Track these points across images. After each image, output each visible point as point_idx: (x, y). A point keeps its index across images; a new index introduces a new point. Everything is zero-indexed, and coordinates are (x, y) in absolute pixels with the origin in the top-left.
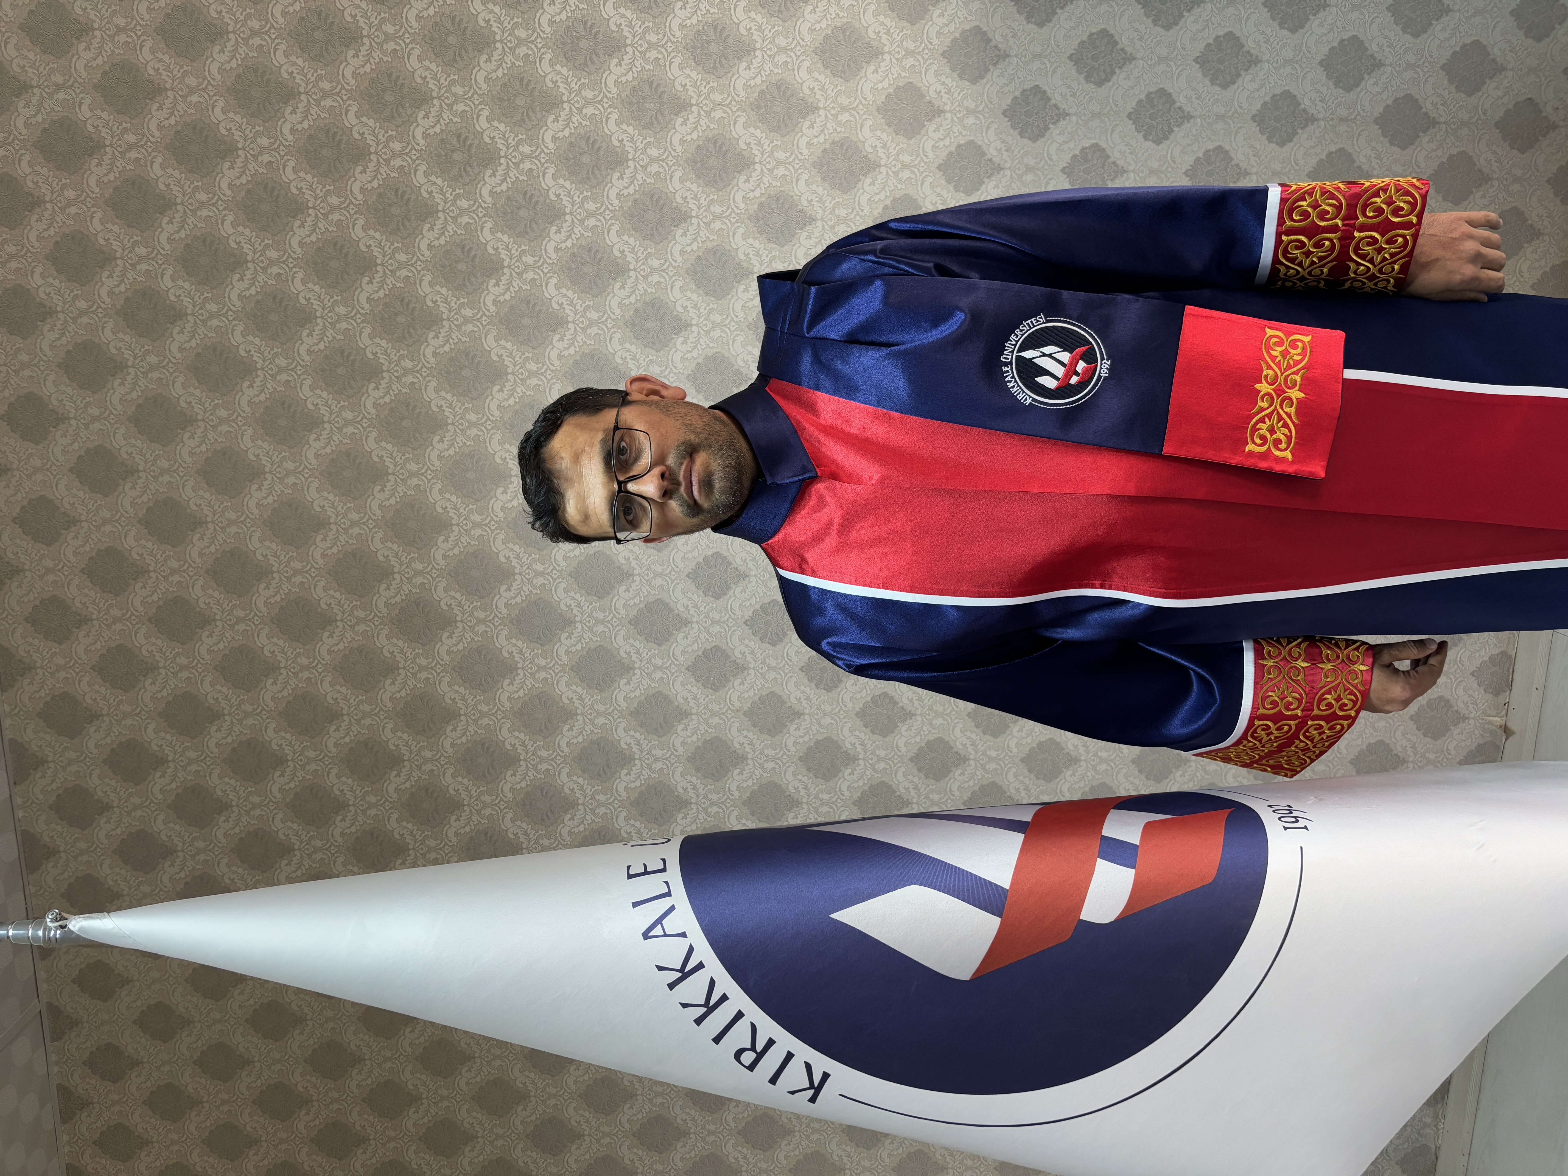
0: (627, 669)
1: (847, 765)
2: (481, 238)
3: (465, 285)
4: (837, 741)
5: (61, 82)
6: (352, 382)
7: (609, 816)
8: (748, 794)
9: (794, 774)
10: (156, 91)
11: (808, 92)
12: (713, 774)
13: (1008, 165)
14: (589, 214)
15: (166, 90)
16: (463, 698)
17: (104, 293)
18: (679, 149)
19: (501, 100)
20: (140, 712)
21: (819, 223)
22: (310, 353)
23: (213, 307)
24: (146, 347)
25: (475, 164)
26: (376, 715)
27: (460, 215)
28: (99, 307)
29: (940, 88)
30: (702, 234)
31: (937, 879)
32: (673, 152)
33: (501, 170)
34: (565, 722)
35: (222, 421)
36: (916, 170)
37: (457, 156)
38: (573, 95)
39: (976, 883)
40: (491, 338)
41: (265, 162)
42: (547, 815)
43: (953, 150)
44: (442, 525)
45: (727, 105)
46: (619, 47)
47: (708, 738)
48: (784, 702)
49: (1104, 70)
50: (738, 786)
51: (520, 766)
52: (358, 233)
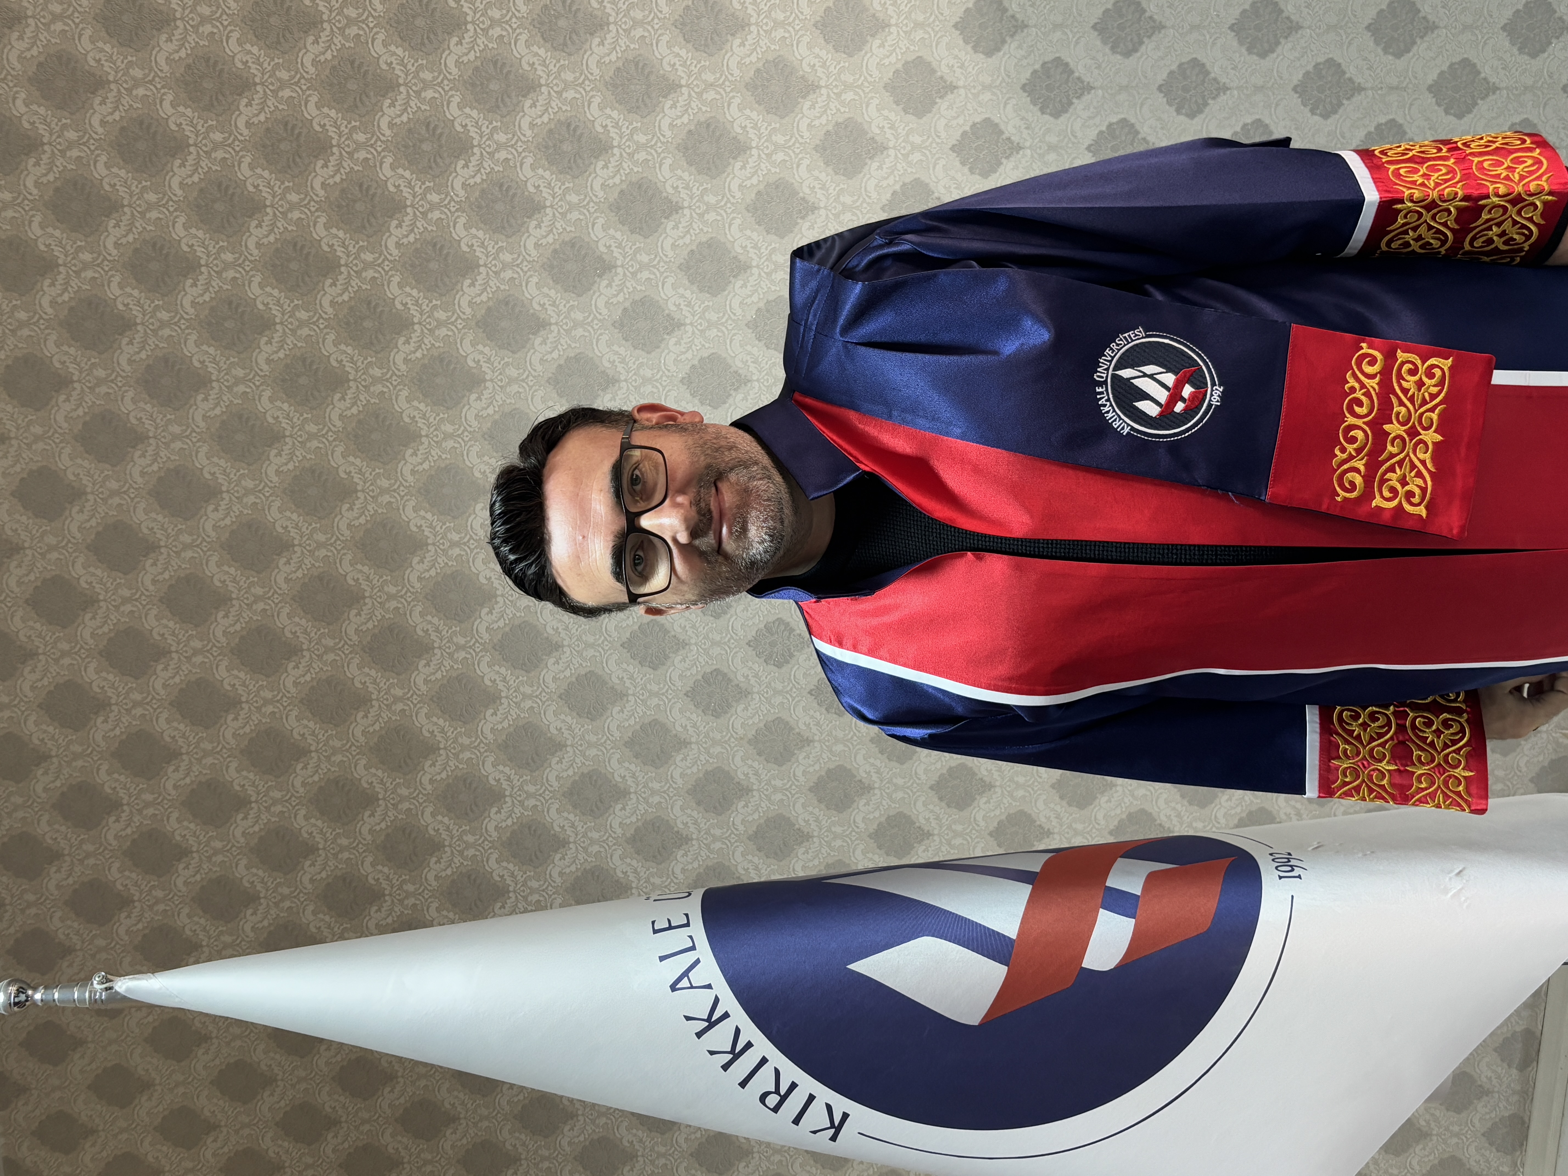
0: (620, 696)
1: (862, 794)
2: (454, 235)
3: (437, 286)
4: (850, 770)
6: (316, 393)
7: (603, 854)
8: (754, 829)
9: (804, 806)
10: (97, 83)
11: (808, 69)
12: (715, 808)
13: (1028, 144)
15: (109, 82)
16: (442, 731)
17: (46, 303)
18: (668, 134)
19: (473, 85)
20: (91, 753)
21: (823, 212)
22: (268, 361)
23: (164, 316)
24: (93, 360)
25: (445, 155)
26: (347, 750)
27: (431, 210)
28: (41, 317)
29: (952, 61)
30: (695, 226)
31: (947, 930)
32: (662, 138)
33: (474, 161)
34: (553, 755)
35: (175, 437)
36: (927, 152)
37: (426, 147)
38: (551, 78)
39: (985, 933)
40: (467, 342)
41: (219, 158)
42: (535, 855)
43: (967, 128)
44: (417, 545)
45: (720, 86)
46: (601, 25)
47: (710, 769)
48: (791, 729)
49: (1132, 40)
50: (743, 820)
51: (505, 803)
52: (320, 231)
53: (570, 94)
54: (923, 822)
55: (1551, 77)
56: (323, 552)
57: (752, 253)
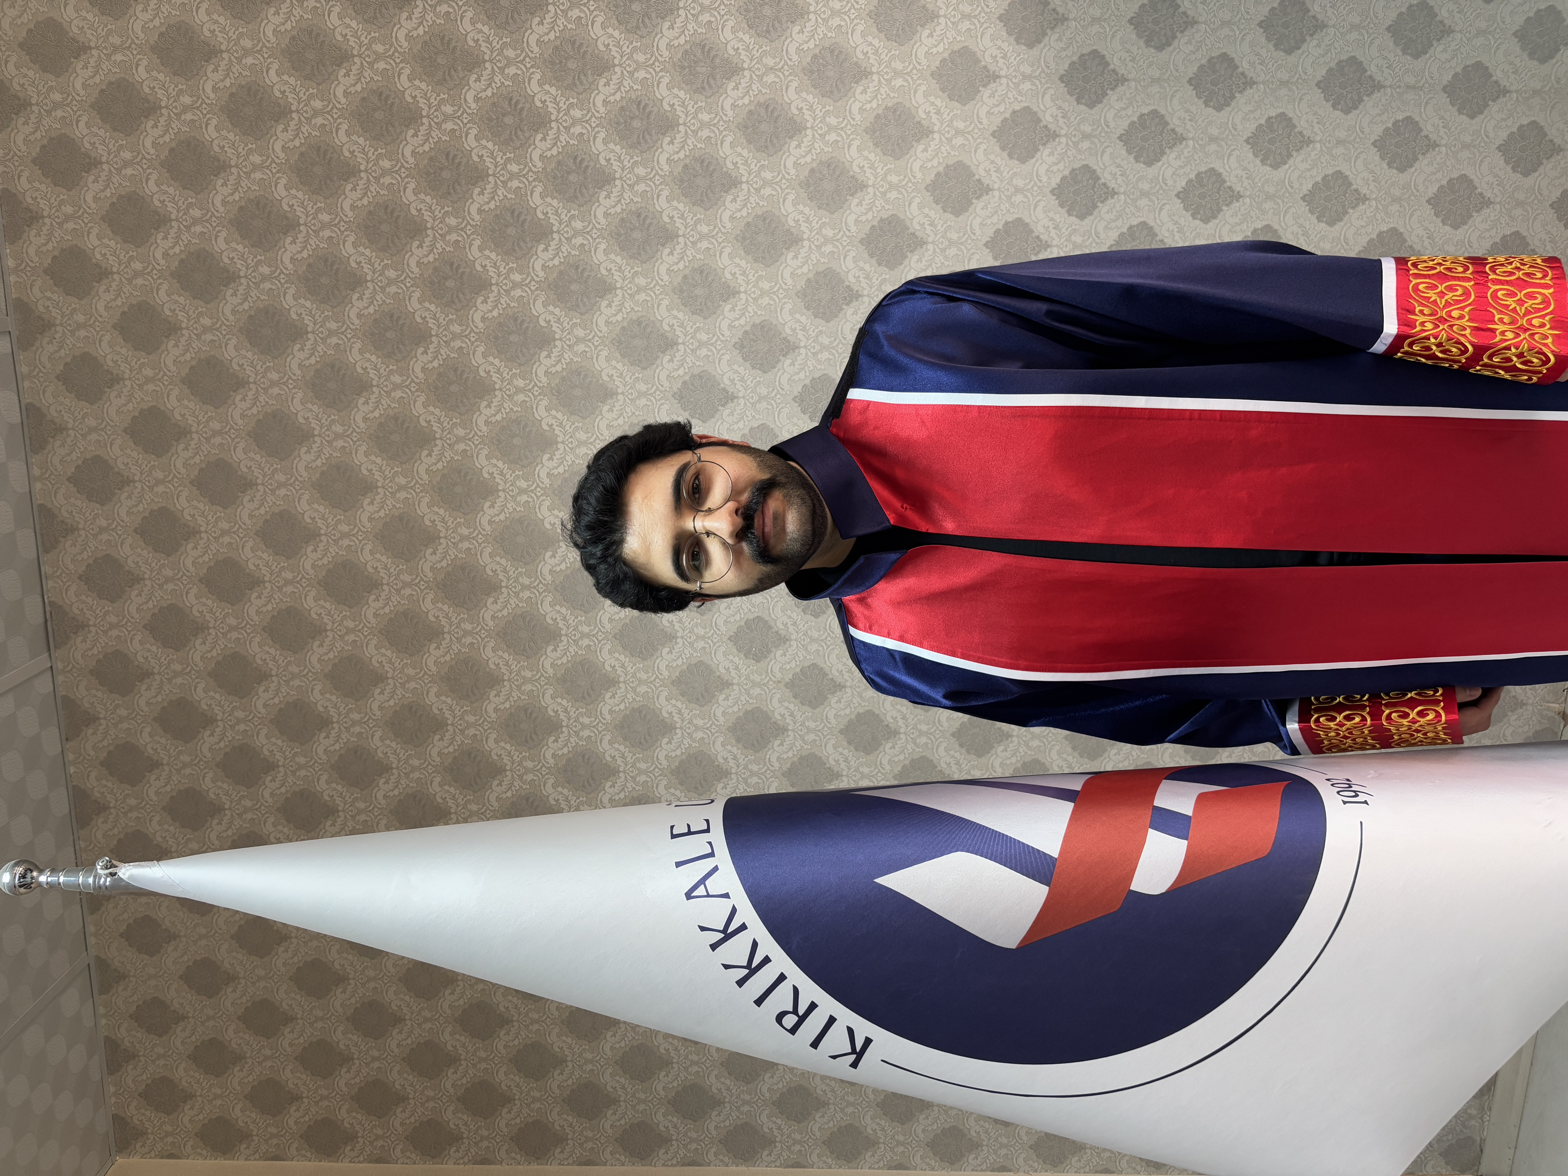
0: (669, 638)
1: (889, 738)
2: (531, 203)
3: (514, 250)
4: (878, 715)
5: (119, 43)
6: (401, 346)
7: (650, 783)
8: (788, 765)
9: (835, 747)
10: (211, 53)
11: (861, 56)
12: (753, 745)
13: (1063, 132)
14: (639, 179)
15: (222, 51)
16: (507, 664)
17: (159, 255)
18: (730, 113)
19: (553, 63)
20: (190, 672)
21: (870, 190)
22: (359, 316)
23: (265, 270)
24: (200, 309)
25: (526, 128)
26: (420, 679)
27: (511, 179)
28: (154, 268)
29: (996, 52)
30: (752, 199)
31: (984, 846)
32: (724, 117)
33: (551, 135)
34: (607, 690)
36: (970, 137)
37: (508, 120)
38: (624, 59)
39: (1024, 851)
40: (539, 303)
41: (318, 124)
42: (588, 782)
43: (1008, 116)
44: (489, 491)
45: (779, 70)
46: (671, 10)
47: (749, 708)
48: (826, 674)
49: (1165, 34)
50: (778, 757)
51: (562, 732)
52: (409, 196)
53: (641, 74)
54: (944, 766)
55: (1558, 82)
56: (403, 495)
57: (804, 227)
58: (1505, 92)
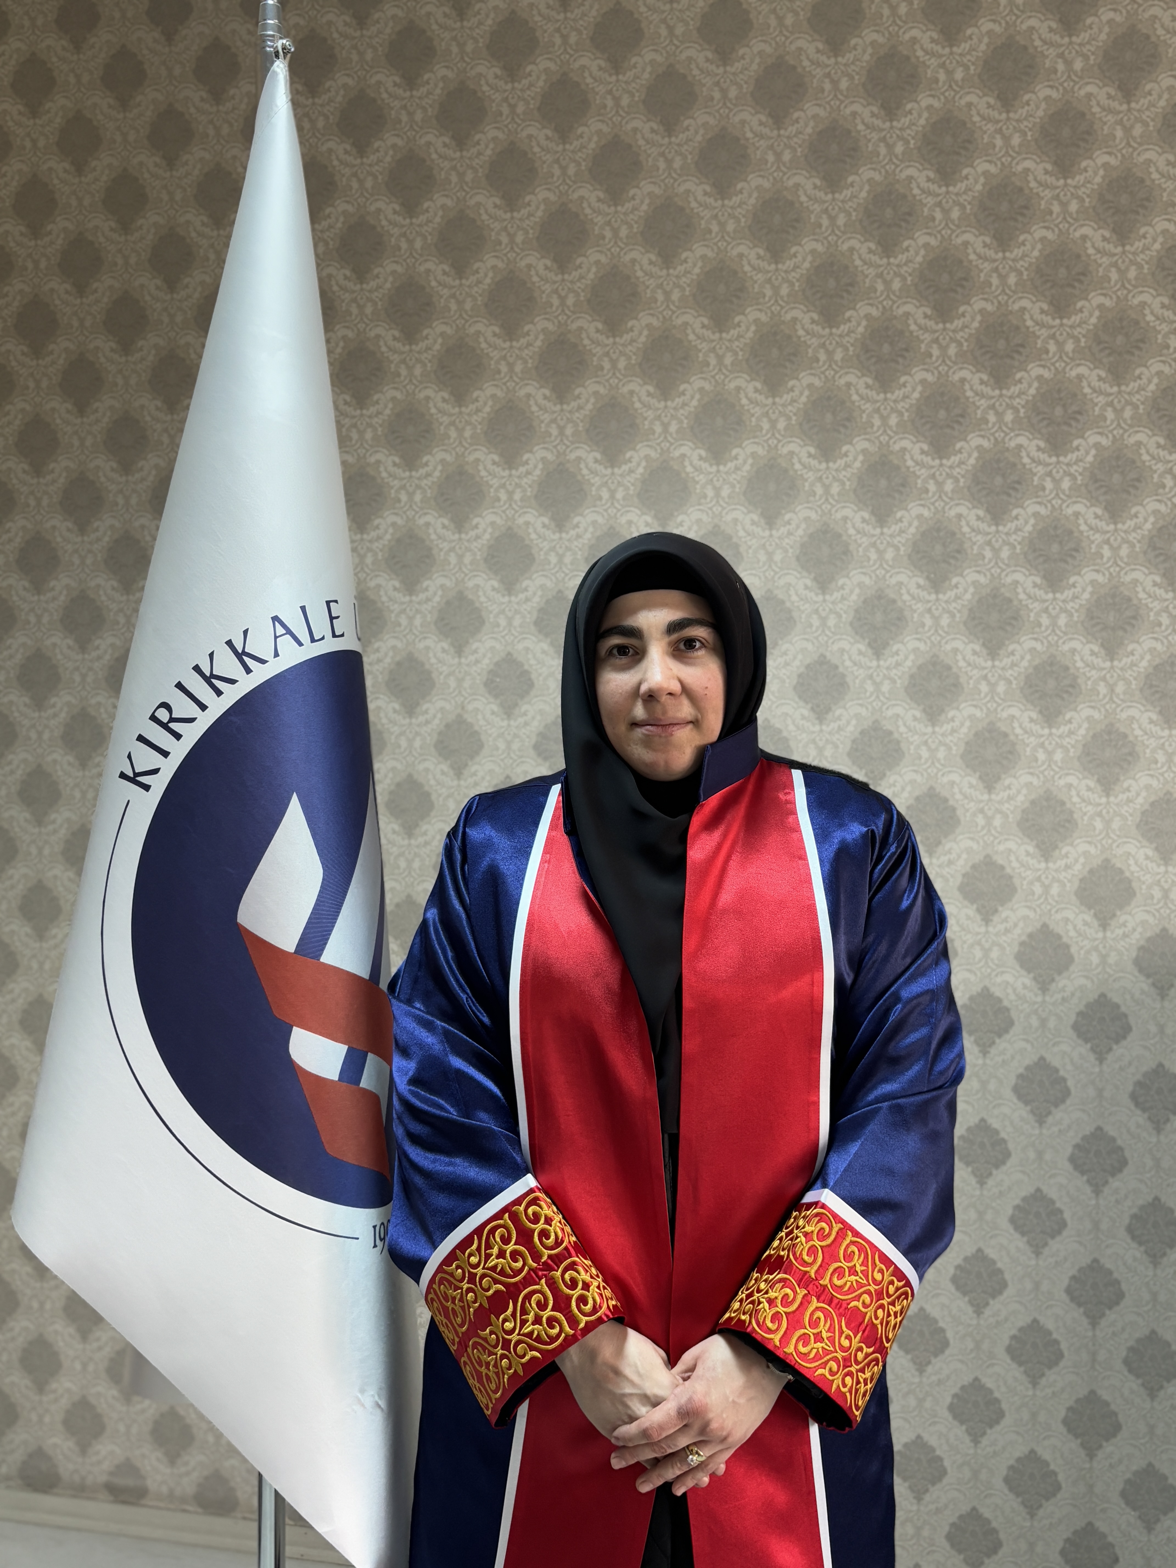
0: (509, 588)
1: (404, 828)
2: (972, 435)
3: (922, 417)
4: (429, 815)
6: (819, 295)
9: (393, 769)
10: (1128, 91)
11: (1125, 785)
12: (394, 681)
13: (1048, 998)
15: (1129, 103)
16: (478, 410)
17: (914, 33)
18: (1066, 647)
19: (1118, 458)
20: (465, 61)
21: (986, 797)
22: (852, 249)
23: (899, 149)
24: (856, 77)
25: (1050, 429)
26: (461, 315)
27: (997, 413)
28: (900, 28)
29: (1130, 926)
30: (975, 671)
32: (1061, 641)
33: (1043, 457)
34: (451, 520)
36: (1042, 900)
37: (1059, 411)
38: (1123, 534)
40: (866, 445)
41: (1052, 208)
43: (1064, 940)
44: (665, 390)
45: (1111, 699)
47: (433, 676)
48: (472, 758)
49: (1147, 1101)
51: (404, 471)
52: (978, 304)
53: (1106, 552)
55: (1102, 1511)
56: (660, 297)
57: (947, 727)
58: (1091, 1456)
